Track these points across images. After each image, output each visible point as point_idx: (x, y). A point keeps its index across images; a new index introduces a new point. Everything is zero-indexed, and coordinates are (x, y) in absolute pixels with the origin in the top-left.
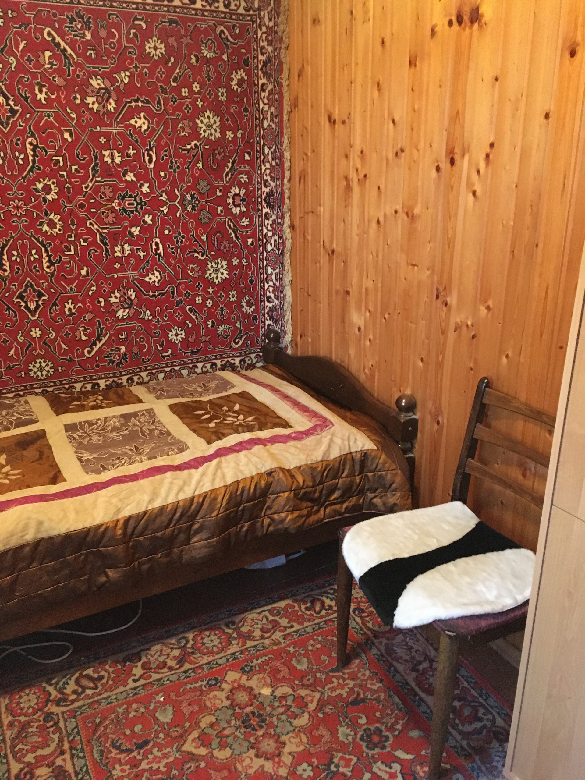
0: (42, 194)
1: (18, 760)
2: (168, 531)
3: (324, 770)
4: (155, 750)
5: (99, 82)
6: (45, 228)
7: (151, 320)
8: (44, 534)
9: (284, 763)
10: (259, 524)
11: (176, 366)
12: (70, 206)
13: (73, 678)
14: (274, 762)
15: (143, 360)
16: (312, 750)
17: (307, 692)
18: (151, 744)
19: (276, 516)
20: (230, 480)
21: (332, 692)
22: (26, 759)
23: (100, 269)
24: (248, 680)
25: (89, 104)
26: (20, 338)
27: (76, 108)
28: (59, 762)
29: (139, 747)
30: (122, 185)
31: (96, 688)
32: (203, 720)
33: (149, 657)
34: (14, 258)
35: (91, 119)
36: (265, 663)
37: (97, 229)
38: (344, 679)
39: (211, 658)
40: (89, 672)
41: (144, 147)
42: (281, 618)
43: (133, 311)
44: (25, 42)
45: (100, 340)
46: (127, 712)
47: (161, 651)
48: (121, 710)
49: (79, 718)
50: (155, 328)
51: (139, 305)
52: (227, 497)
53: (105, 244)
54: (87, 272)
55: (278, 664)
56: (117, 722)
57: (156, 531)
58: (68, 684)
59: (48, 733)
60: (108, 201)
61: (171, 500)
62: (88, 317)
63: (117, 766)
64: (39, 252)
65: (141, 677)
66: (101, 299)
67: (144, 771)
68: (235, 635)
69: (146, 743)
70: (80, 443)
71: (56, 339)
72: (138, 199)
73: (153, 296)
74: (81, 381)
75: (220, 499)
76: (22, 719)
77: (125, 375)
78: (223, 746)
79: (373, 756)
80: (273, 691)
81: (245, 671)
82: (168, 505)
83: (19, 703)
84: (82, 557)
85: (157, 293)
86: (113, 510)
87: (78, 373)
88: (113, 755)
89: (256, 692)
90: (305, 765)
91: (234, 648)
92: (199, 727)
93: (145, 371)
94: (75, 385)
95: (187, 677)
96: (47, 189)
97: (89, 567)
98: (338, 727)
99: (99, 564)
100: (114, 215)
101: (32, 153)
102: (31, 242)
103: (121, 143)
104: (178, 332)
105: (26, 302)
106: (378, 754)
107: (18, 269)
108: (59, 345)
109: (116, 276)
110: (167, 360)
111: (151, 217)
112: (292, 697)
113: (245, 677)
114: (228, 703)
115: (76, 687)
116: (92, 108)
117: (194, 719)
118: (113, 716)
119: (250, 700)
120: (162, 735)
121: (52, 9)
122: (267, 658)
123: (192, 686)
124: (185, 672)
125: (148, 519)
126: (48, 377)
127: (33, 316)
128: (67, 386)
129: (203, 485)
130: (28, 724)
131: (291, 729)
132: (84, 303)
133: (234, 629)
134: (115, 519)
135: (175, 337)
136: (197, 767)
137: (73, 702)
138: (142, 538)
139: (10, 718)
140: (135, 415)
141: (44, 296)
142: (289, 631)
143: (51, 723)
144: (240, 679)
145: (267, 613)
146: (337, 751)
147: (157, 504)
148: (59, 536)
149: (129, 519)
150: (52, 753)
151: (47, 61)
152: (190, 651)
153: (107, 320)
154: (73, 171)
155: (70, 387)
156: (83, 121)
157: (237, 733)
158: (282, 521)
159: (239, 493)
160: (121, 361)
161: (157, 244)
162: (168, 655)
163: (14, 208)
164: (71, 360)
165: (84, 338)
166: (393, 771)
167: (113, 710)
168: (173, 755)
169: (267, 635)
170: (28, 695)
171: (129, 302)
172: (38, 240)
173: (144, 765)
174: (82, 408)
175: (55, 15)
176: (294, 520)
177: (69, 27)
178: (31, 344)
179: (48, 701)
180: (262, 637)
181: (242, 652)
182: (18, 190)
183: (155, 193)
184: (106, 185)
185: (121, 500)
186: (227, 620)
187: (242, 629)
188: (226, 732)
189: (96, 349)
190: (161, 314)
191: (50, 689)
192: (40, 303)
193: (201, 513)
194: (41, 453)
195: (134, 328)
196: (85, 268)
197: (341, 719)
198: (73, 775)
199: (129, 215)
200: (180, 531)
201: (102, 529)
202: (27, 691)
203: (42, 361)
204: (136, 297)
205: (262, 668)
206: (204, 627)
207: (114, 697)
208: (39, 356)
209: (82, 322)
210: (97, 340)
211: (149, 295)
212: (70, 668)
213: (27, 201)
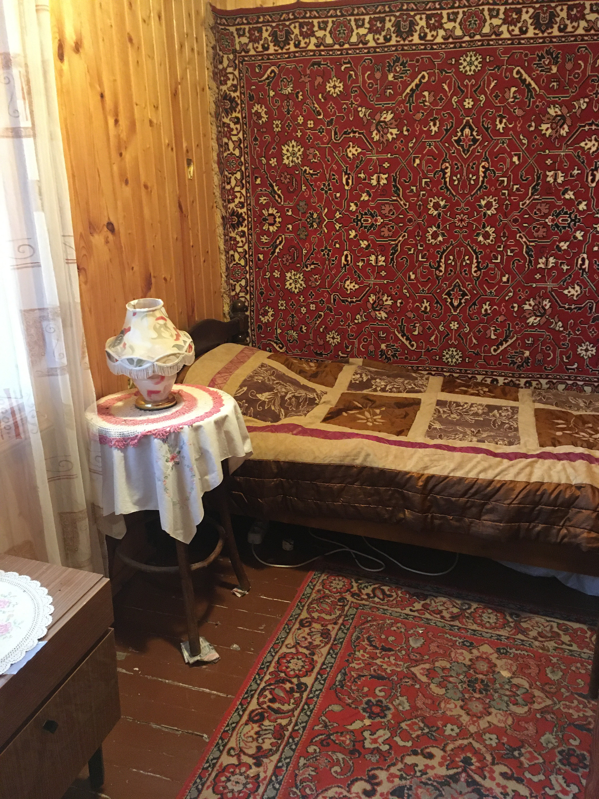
0: (484, 210)
1: (309, 612)
2: (464, 499)
3: (507, 749)
4: (392, 658)
5: (557, 110)
6: (481, 238)
7: (562, 332)
8: (368, 464)
9: (478, 724)
10: (554, 531)
11: (579, 380)
12: (505, 221)
13: (373, 586)
14: (471, 719)
15: (545, 368)
16: (509, 731)
17: (542, 695)
18: (392, 653)
19: (571, 529)
20: (535, 479)
21: (564, 708)
22: (313, 615)
23: (520, 278)
24: (497, 658)
25: (542, 130)
26: (441, 328)
27: (528, 135)
28: (330, 627)
29: (383, 649)
30: (560, 203)
31: (383, 600)
32: (440, 662)
33: (433, 602)
34: (450, 262)
35: (541, 144)
36: (523, 657)
37: (525, 242)
38: (585, 706)
39: (478, 628)
40: (386, 588)
41: (589, 167)
42: (565, 634)
43: (544, 319)
44: (495, 81)
45: (507, 341)
46: (392, 625)
47: (444, 603)
48: (388, 622)
49: (359, 611)
50: (565, 340)
51: (552, 316)
52: (524, 492)
53: (531, 256)
54: (508, 279)
55: (532, 662)
56: (381, 628)
57: (452, 495)
58: (367, 588)
59: (335, 608)
60: (542, 217)
61: (472, 475)
62: (501, 319)
63: (361, 651)
64: (471, 259)
65: (417, 611)
66: (515, 305)
67: (376, 664)
68: (512, 625)
69: (390, 650)
70: (441, 416)
71: (469, 333)
72: (573, 216)
73: (568, 309)
74: (483, 374)
75: (516, 492)
76: (327, 592)
77: (523, 378)
78: (440, 685)
79: (559, 769)
80: (512, 678)
81: (500, 651)
82: (467, 478)
83: (332, 582)
84: (390, 492)
85: (573, 307)
86: (421, 465)
87: (482, 366)
88: (364, 643)
89: (497, 670)
90: (494, 737)
91: (504, 633)
92: (434, 664)
93: (546, 378)
94: (477, 376)
95: (451, 630)
96: (489, 206)
97: (394, 502)
98: (547, 733)
99: (401, 502)
100: (545, 230)
101: (483, 175)
102: (466, 250)
103: (566, 165)
104: (589, 348)
105: (451, 299)
106: (566, 771)
107: (451, 271)
108: (471, 339)
109: (534, 285)
110: (571, 373)
111: (583, 233)
112: (524, 691)
113: (496, 655)
114: (468, 663)
115: (371, 593)
116: (545, 134)
117: (435, 657)
118: (381, 622)
119: (487, 671)
120: (404, 652)
121: (525, 50)
122: (526, 654)
123: (449, 637)
124: (452, 626)
125: (447, 483)
126: (457, 365)
127: (455, 311)
128: (470, 376)
129: (506, 474)
130: (328, 597)
131: (505, 709)
132: (500, 307)
133: (515, 621)
134: (421, 472)
135: (584, 353)
136: (412, 685)
137: (362, 599)
138: (438, 497)
139: (321, 587)
140: (499, 408)
141: (467, 295)
142: (564, 646)
143: (341, 604)
144: (491, 654)
145: (555, 625)
146: (530, 745)
147: (459, 474)
148: (377, 469)
149: (433, 476)
150: (330, 620)
151: (511, 96)
152: (467, 615)
153: (517, 324)
154: (515, 190)
155: (472, 377)
156: (533, 146)
157: (459, 686)
158: (576, 536)
159: (539, 493)
160: (523, 364)
161: (583, 260)
162: (447, 609)
163: (459, 221)
164: (477, 354)
165: (493, 337)
166: (568, 789)
167: (384, 619)
168: (402, 667)
169: (540, 639)
170: (339, 580)
171: (542, 311)
172: (472, 248)
173: (378, 661)
174: (465, 393)
175: (526, 55)
176: (589, 540)
177: (537, 64)
178: (448, 334)
179: (348, 590)
180: (535, 639)
181: (508, 638)
182: (465, 206)
183: (591, 211)
184: (543, 202)
185: (431, 460)
186: (514, 611)
187: (522, 624)
188: (451, 679)
189: (501, 348)
190: (573, 328)
191: (355, 584)
192: (463, 301)
193: (497, 497)
194: (406, 415)
195: (542, 336)
196: (507, 276)
197: (555, 729)
198: (332, 639)
199: (560, 231)
200: (473, 505)
201: (408, 476)
202: (341, 578)
203: (454, 350)
204: (550, 307)
205: (516, 658)
206: (490, 606)
207: (390, 612)
208: (452, 346)
209: (494, 323)
210: (504, 340)
211: (564, 307)
212: (376, 579)
213: (470, 215)
